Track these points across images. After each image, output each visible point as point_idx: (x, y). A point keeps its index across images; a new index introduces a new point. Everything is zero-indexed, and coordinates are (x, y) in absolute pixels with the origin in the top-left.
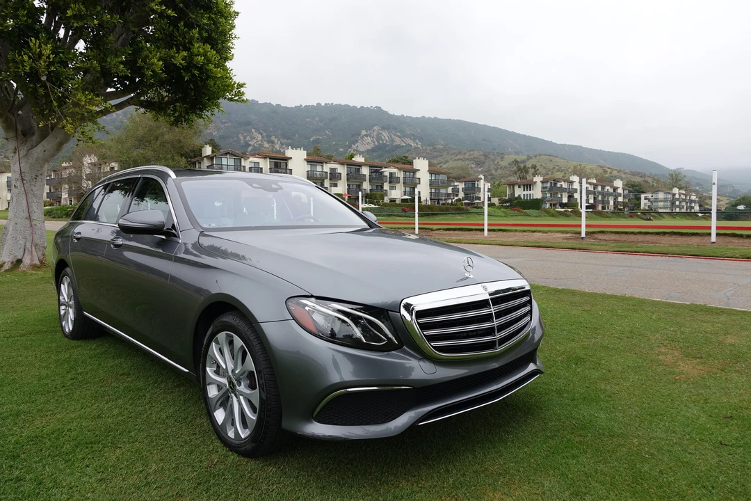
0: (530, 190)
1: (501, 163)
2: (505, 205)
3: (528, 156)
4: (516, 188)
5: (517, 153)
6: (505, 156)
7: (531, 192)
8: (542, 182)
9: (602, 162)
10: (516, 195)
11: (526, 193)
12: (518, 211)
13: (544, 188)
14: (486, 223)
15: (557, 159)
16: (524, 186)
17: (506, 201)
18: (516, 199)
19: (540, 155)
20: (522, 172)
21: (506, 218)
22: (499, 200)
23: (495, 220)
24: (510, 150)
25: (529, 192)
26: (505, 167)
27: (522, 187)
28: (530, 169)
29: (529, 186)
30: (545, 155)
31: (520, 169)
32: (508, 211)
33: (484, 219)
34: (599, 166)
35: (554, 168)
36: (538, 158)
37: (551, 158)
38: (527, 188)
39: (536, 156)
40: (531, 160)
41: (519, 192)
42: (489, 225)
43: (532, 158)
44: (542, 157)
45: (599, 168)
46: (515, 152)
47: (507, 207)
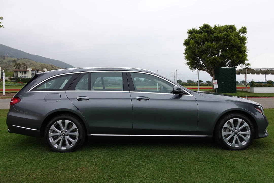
0: (26, 74)
1: (3, 61)
2: (12, 80)
3: (18, 58)
4: (19, 73)
5: (11, 57)
6: (6, 58)
7: (27, 75)
8: (32, 71)
9: (51, 64)
10: (19, 76)
11: (24, 75)
12: (22, 83)
13: (32, 73)
14: (4, 89)
15: (32, 61)
16: (23, 72)
17: (13, 79)
18: (19, 78)
19: (24, 58)
20: (17, 66)
21: (16, 87)
22: (9, 78)
23: (10, 88)
24: (8, 55)
25: (25, 75)
26: (6, 63)
27: (22, 73)
28: (22, 65)
29: (25, 72)
30: (26, 59)
31: (16, 64)
32: (16, 83)
33: (3, 88)
34: (50, 65)
35: (31, 65)
36: (22, 60)
37: (29, 60)
38: (24, 73)
39: (21, 59)
40: (19, 61)
41: (20, 75)
42: (5, 90)
43: (19, 59)
44: (24, 59)
45: (50, 66)
46: (10, 56)
47: (14, 82)
